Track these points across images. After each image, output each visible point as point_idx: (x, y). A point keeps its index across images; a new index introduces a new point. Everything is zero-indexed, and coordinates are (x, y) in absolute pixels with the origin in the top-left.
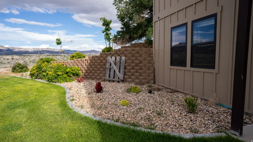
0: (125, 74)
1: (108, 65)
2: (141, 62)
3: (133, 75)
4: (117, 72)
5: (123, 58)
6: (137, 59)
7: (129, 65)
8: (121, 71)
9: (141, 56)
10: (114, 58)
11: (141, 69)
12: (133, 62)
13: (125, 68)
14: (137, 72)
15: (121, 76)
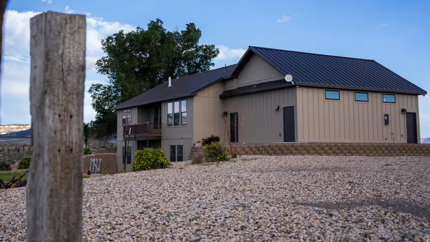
0: (101, 169)
1: (91, 163)
2: (110, 162)
3: (105, 169)
4: (96, 167)
5: (100, 159)
6: (108, 160)
7: (104, 164)
8: (99, 167)
9: (110, 159)
10: (94, 159)
11: (110, 166)
12: (106, 162)
13: (101, 165)
14: (108, 167)
15: (99, 170)
